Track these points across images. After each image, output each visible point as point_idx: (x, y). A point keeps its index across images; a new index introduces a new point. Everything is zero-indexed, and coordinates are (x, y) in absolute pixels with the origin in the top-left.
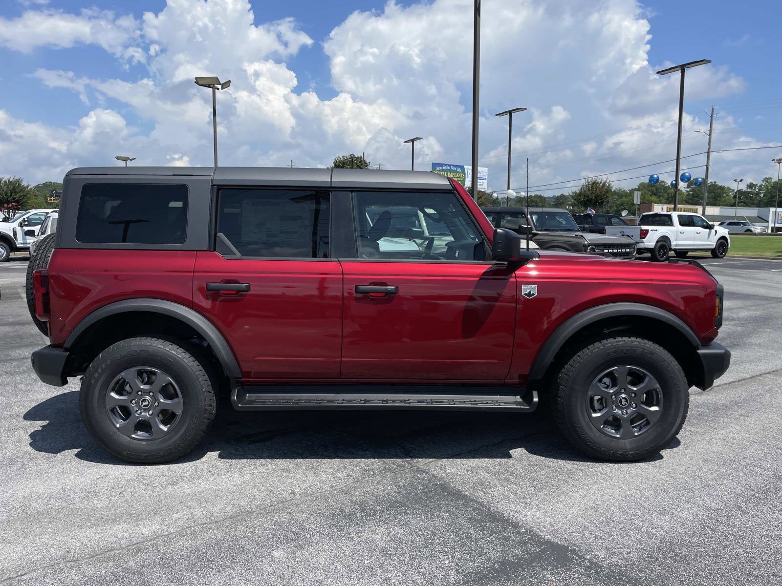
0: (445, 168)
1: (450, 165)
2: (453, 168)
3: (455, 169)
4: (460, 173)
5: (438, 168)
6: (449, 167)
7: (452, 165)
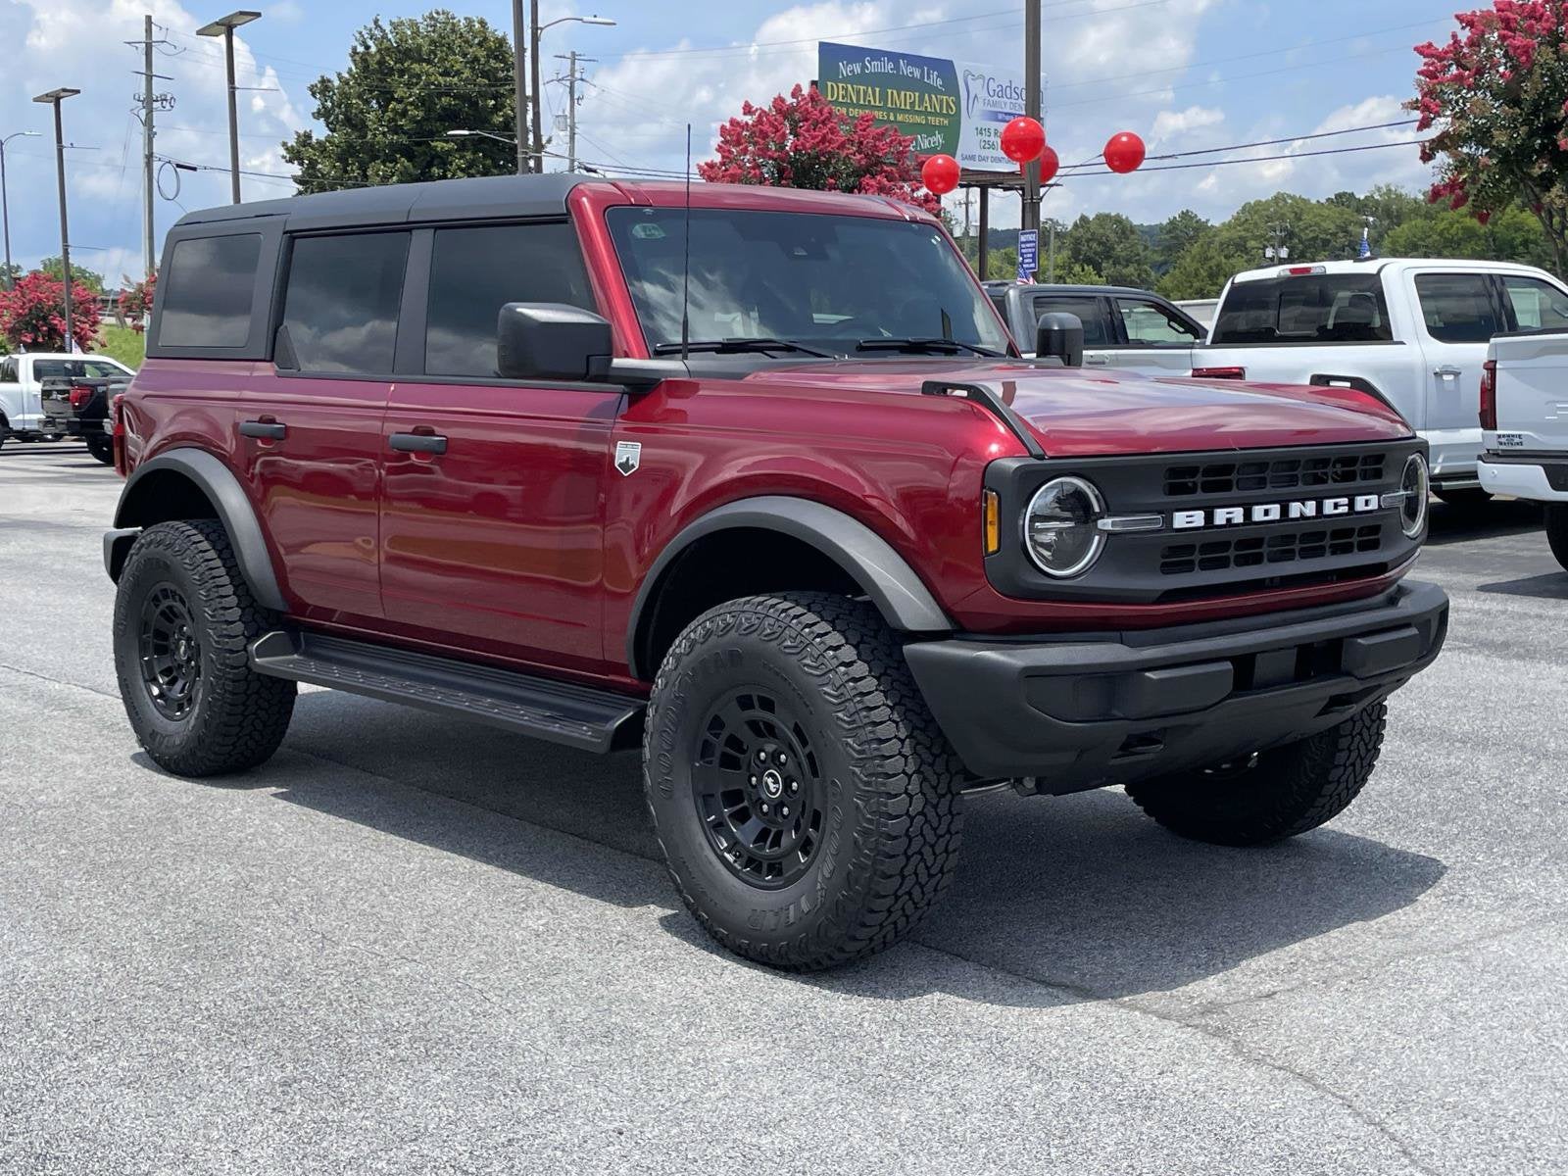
0: (874, 67)
1: (894, 57)
2: (907, 70)
3: (917, 74)
4: (936, 91)
5: (845, 69)
6: (891, 65)
7: (904, 56)
